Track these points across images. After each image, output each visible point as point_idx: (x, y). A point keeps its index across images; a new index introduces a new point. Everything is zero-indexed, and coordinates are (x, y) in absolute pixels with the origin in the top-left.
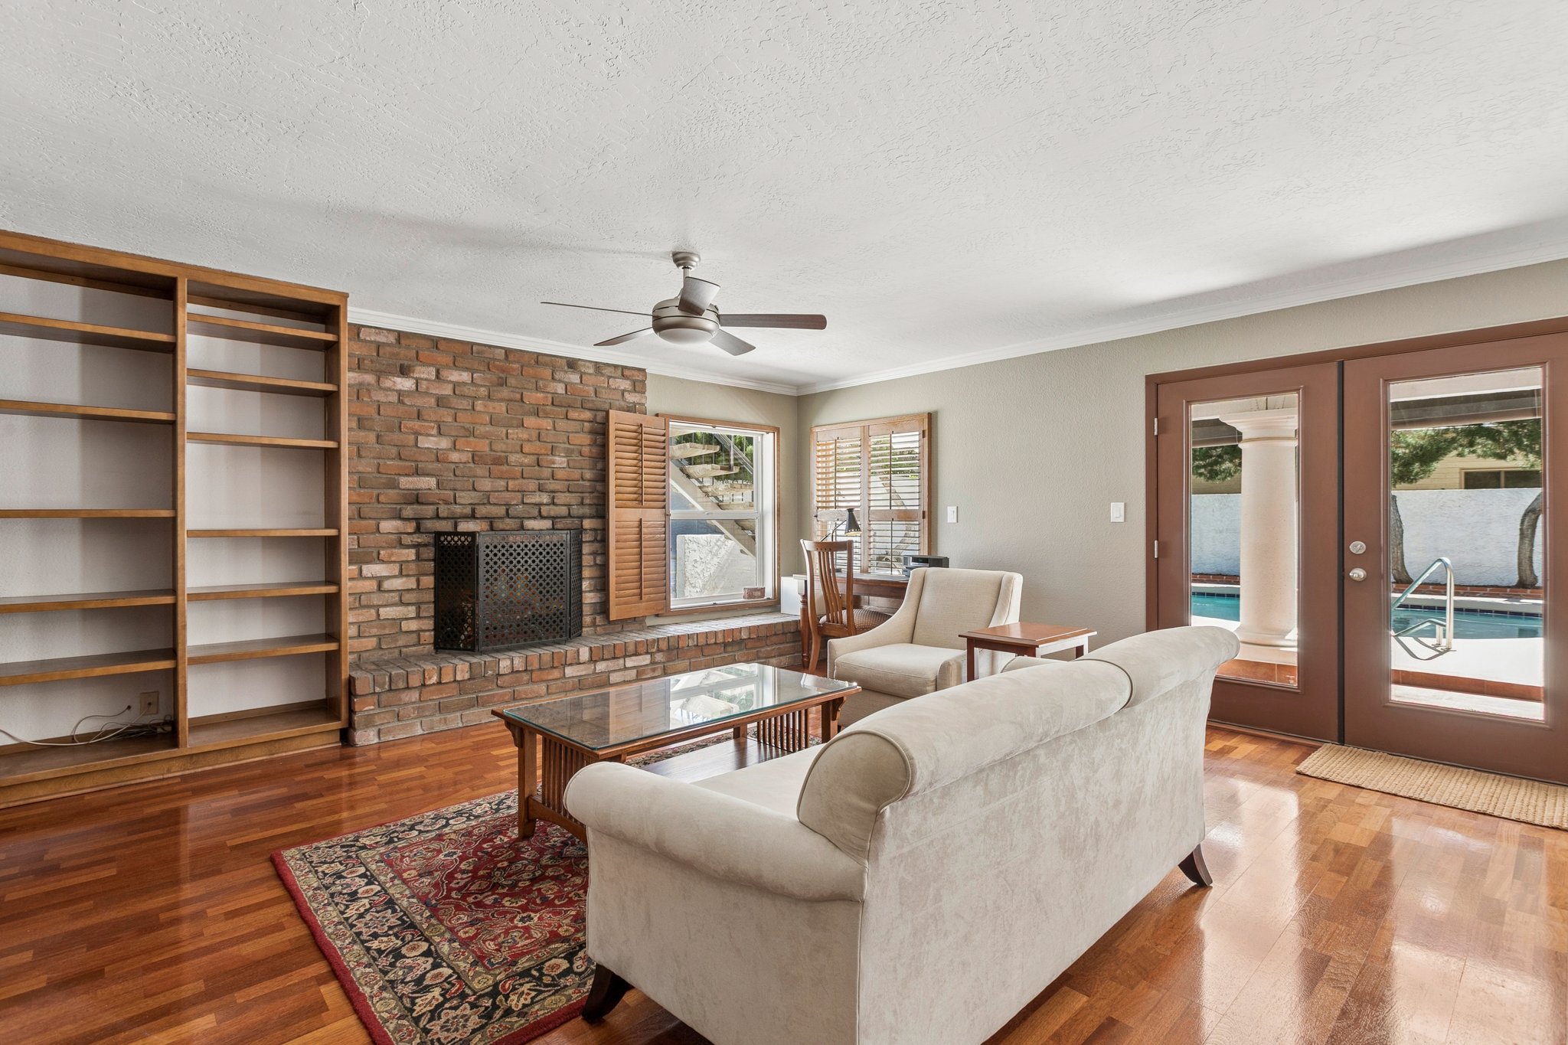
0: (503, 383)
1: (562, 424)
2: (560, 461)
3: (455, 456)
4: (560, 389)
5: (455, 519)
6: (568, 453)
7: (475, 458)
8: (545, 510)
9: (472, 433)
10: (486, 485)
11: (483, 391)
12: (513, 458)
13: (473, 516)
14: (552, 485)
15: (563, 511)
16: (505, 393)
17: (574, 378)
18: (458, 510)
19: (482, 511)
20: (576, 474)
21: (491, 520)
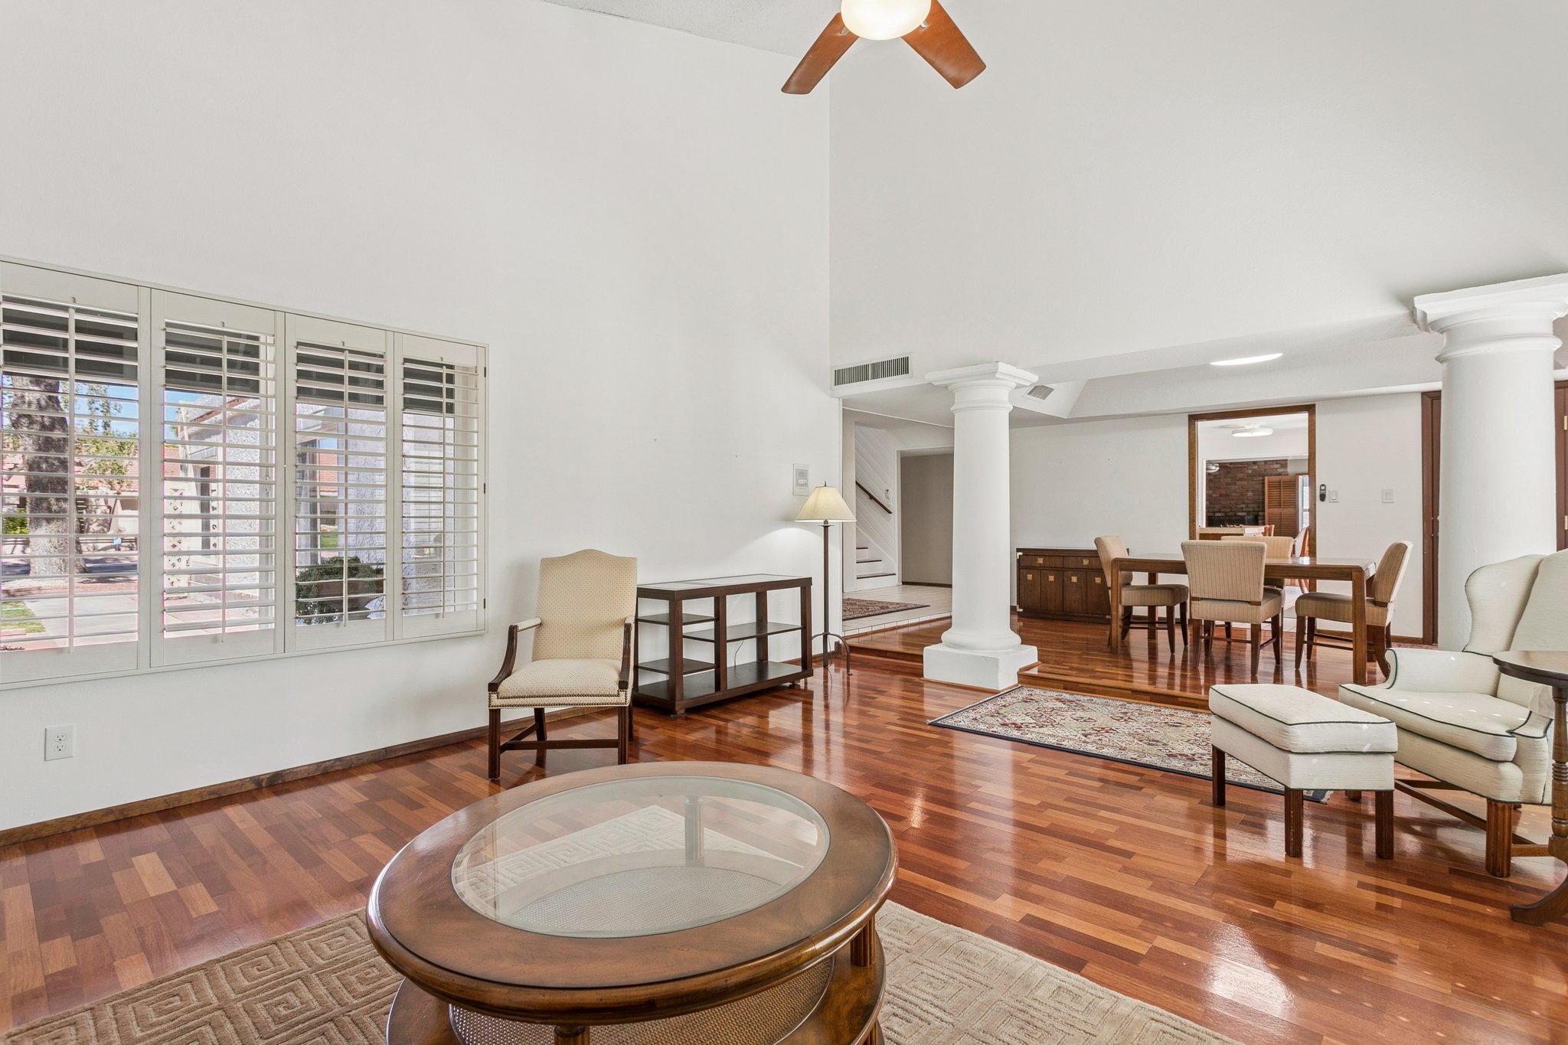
0: (1229, 472)
1: (1250, 482)
2: (1250, 494)
3: (1214, 495)
4: (1250, 471)
5: (1214, 513)
6: (1253, 491)
7: (1221, 495)
8: (1244, 510)
9: (1218, 488)
10: (1223, 502)
11: (1223, 476)
12: (1233, 495)
13: (1219, 512)
14: (1246, 501)
15: (1252, 509)
16: (1230, 475)
17: (1256, 467)
18: (1215, 510)
19: (1222, 510)
20: (1256, 498)
21: (1225, 513)
